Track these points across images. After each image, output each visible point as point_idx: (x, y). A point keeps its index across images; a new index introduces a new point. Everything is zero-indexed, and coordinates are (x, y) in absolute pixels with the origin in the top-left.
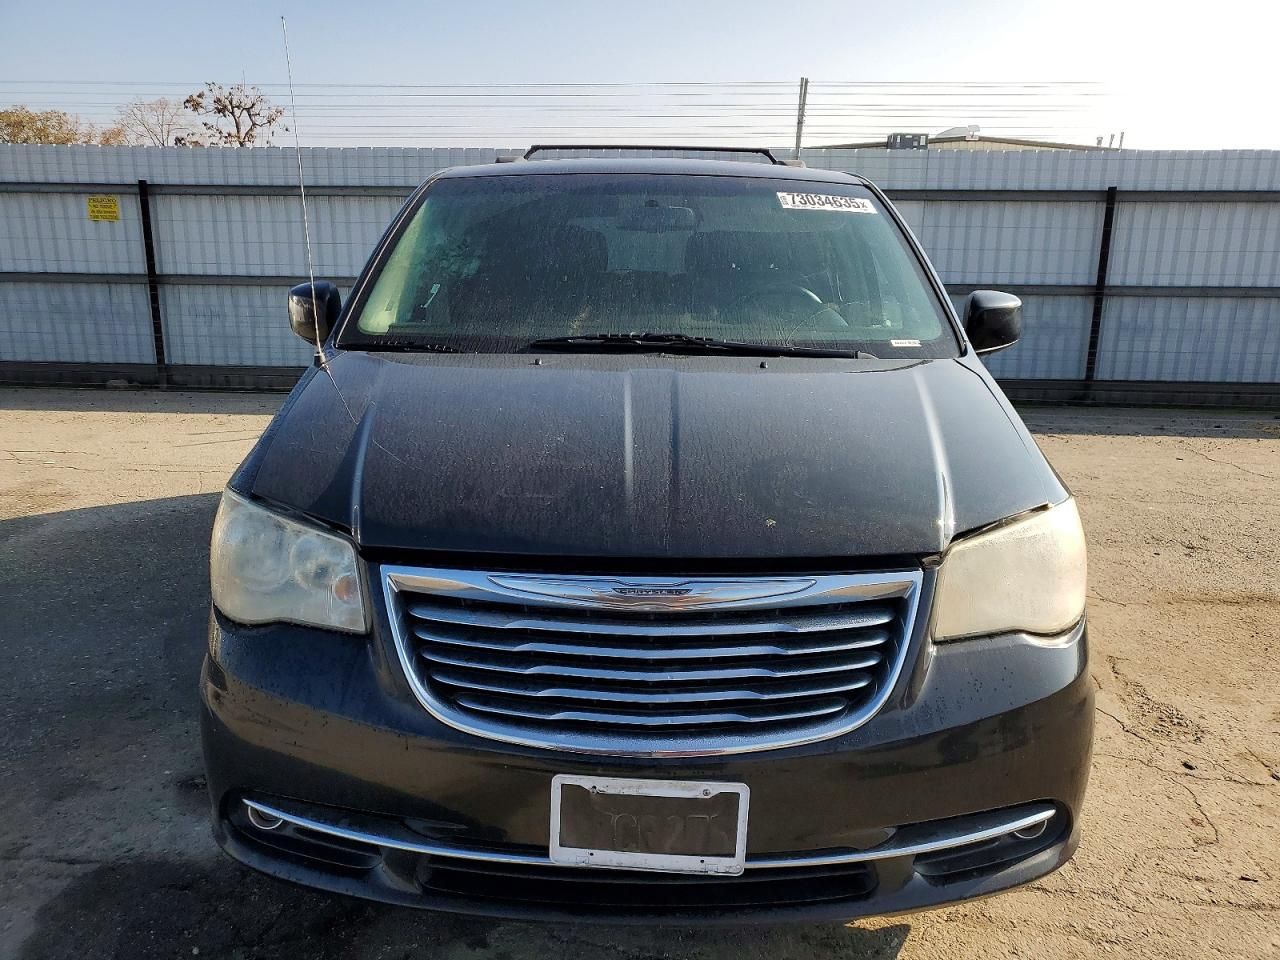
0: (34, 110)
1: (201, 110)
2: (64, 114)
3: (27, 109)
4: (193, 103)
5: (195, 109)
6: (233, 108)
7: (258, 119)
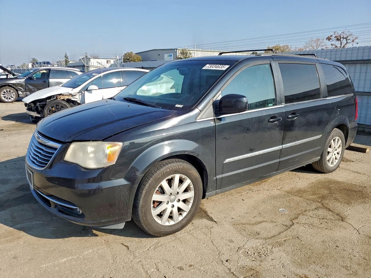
0: (281, 45)
1: (331, 40)
2: (288, 46)
3: (280, 45)
4: (329, 39)
5: (329, 40)
6: (341, 38)
7: (349, 41)
